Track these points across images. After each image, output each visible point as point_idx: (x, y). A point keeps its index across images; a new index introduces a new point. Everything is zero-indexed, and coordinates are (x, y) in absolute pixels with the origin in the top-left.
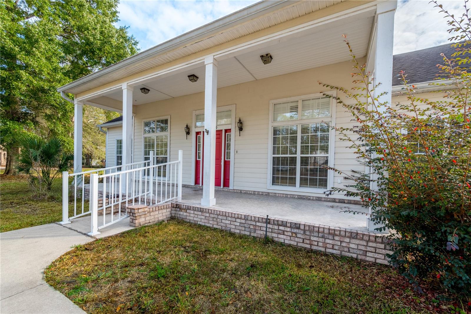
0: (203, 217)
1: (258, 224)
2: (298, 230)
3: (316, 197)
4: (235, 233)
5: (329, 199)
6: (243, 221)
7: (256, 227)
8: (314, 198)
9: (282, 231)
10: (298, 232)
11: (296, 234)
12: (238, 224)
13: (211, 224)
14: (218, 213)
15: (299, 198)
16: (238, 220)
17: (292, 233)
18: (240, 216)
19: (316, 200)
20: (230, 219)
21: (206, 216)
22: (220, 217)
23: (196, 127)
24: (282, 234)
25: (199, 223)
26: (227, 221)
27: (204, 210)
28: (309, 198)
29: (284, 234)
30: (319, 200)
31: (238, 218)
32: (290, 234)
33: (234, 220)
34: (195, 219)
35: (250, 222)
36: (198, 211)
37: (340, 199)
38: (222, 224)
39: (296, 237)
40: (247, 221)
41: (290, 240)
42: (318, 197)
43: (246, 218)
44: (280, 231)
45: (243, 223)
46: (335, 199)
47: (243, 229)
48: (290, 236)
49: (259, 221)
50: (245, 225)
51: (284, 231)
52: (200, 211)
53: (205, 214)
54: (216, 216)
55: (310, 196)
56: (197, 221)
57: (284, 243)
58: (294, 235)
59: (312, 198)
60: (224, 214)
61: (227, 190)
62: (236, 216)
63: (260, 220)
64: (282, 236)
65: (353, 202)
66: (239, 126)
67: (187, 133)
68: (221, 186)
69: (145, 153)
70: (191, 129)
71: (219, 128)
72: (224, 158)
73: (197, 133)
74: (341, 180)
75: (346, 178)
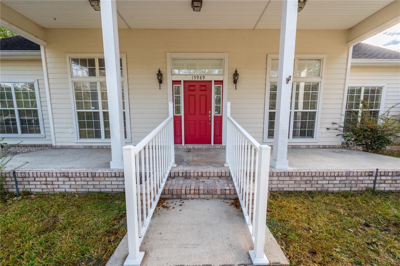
0: (293, 182)
1: (360, 178)
2: (398, 177)
3: (306, 146)
4: (333, 191)
5: (315, 146)
6: (344, 178)
7: (357, 181)
8: (305, 147)
9: (383, 181)
10: (397, 179)
11: (396, 180)
12: (338, 182)
13: (302, 188)
14: (314, 174)
15: (292, 148)
16: (337, 178)
17: (392, 180)
18: (340, 174)
19: (306, 148)
20: (328, 178)
21: (295, 181)
22: (315, 179)
23: (173, 74)
24: (383, 183)
25: (285, 189)
26: (324, 181)
27: (294, 174)
28: (301, 147)
29: (385, 183)
30: (308, 148)
31: (338, 176)
32: (390, 182)
33: (333, 178)
34: (279, 186)
35: (351, 178)
36: (285, 176)
37: (323, 146)
38: (318, 186)
39: (396, 183)
40: (348, 178)
41: (390, 187)
42: (307, 146)
43: (348, 174)
44: (382, 181)
45: (343, 180)
46: (320, 146)
47: (344, 185)
48: (390, 184)
49: (361, 176)
50: (346, 181)
51: (385, 180)
52: (288, 176)
53: (294, 179)
54: (311, 179)
55: (301, 146)
56: (283, 188)
57: (384, 190)
58: (394, 182)
59: (302, 147)
60: (321, 174)
61: (219, 147)
62: (336, 174)
63: (363, 174)
64: (383, 185)
65: (331, 147)
66: (234, 78)
67: (161, 82)
68: (210, 143)
69: (79, 105)
70: (164, 77)
71: (207, 78)
72: (213, 113)
73: (174, 82)
74: (324, 130)
75: (328, 129)
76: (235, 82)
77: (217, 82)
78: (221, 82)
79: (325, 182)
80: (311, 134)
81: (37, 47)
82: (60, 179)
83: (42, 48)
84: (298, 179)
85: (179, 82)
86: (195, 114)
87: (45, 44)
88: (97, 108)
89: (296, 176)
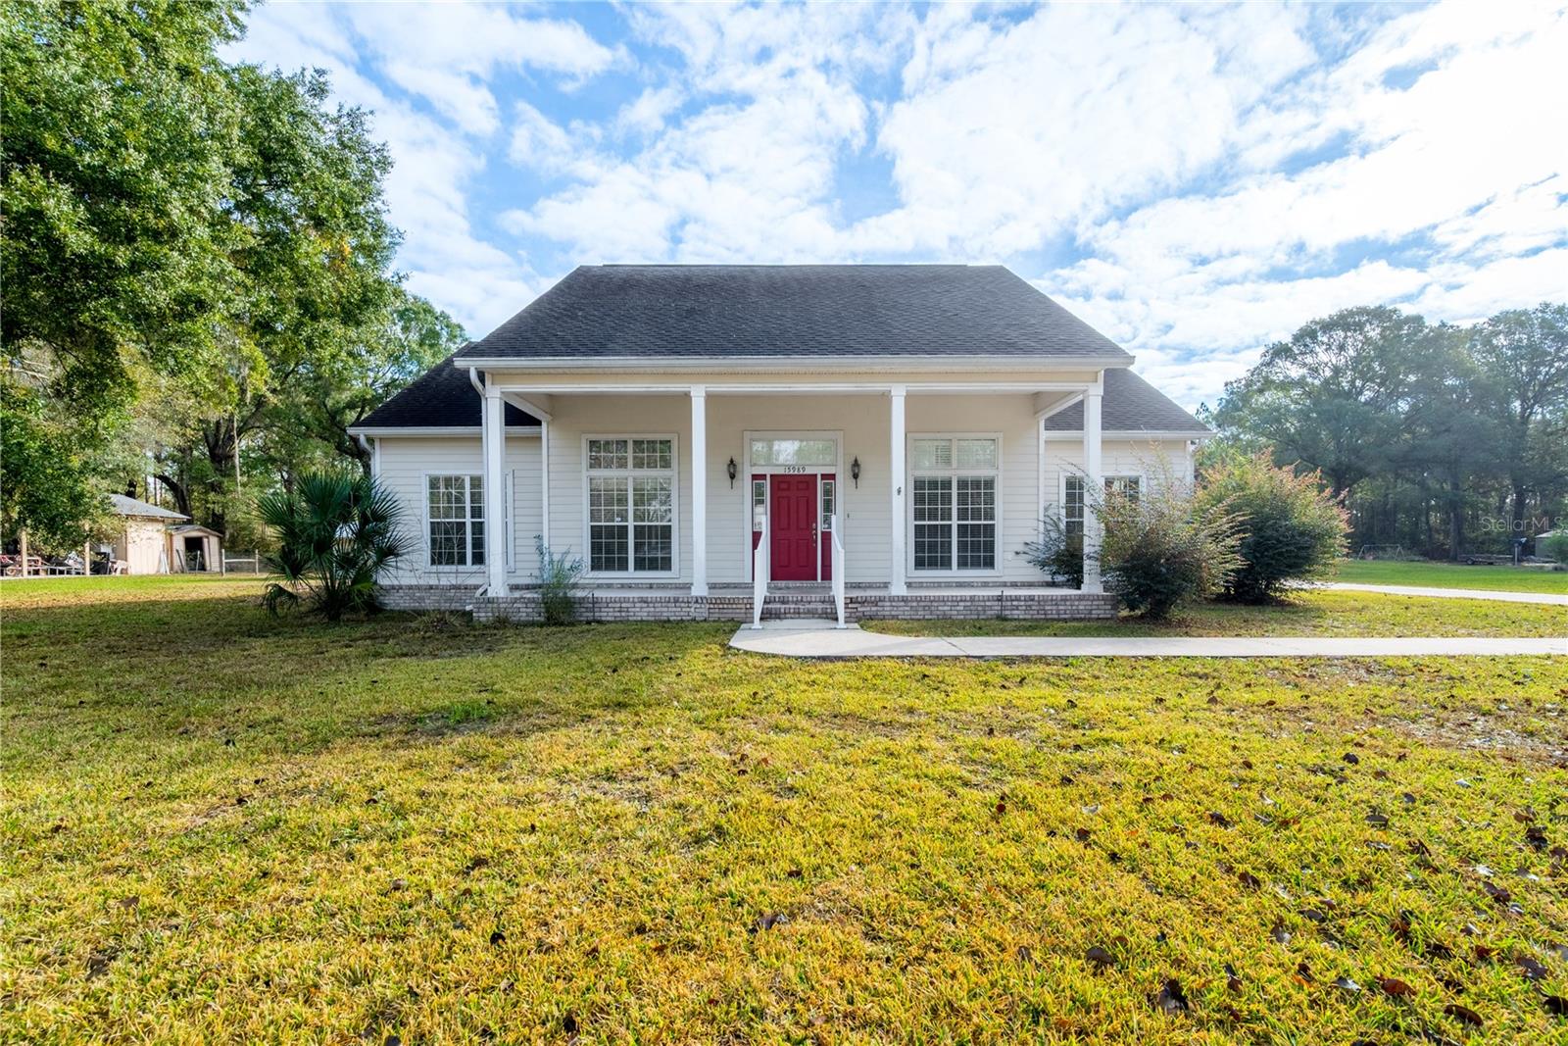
0: (908, 609)
1: (987, 604)
2: (1032, 602)
5: (998, 583)
6: (968, 604)
7: (985, 607)
8: (980, 584)
12: (962, 609)
15: (958, 586)
16: (962, 604)
18: (963, 598)
19: (982, 586)
21: (912, 607)
23: (753, 466)
24: (1015, 610)
27: (909, 599)
28: (973, 584)
29: (1018, 609)
30: (985, 586)
31: (961, 601)
33: (956, 604)
35: (977, 604)
37: (1012, 582)
42: (984, 582)
43: (972, 599)
46: (1005, 582)
47: (969, 612)
48: (1025, 611)
49: (989, 600)
50: (972, 607)
54: (929, 604)
55: (973, 582)
57: (1018, 618)
59: (975, 584)
60: (941, 599)
61: (830, 585)
62: (959, 599)
65: (1026, 584)
66: (853, 471)
67: (732, 476)
68: (816, 579)
69: (593, 516)
70: (739, 468)
71: (809, 471)
72: (820, 527)
73: (755, 477)
74: (1011, 556)
75: (1017, 553)
76: (856, 476)
77: (824, 477)
78: (832, 477)
79: (946, 608)
80: (990, 563)
81: (538, 423)
82: (637, 605)
83: (544, 425)
84: (915, 604)
85: (763, 477)
86: (789, 528)
87: (549, 417)
88: (625, 518)
89: (912, 601)
